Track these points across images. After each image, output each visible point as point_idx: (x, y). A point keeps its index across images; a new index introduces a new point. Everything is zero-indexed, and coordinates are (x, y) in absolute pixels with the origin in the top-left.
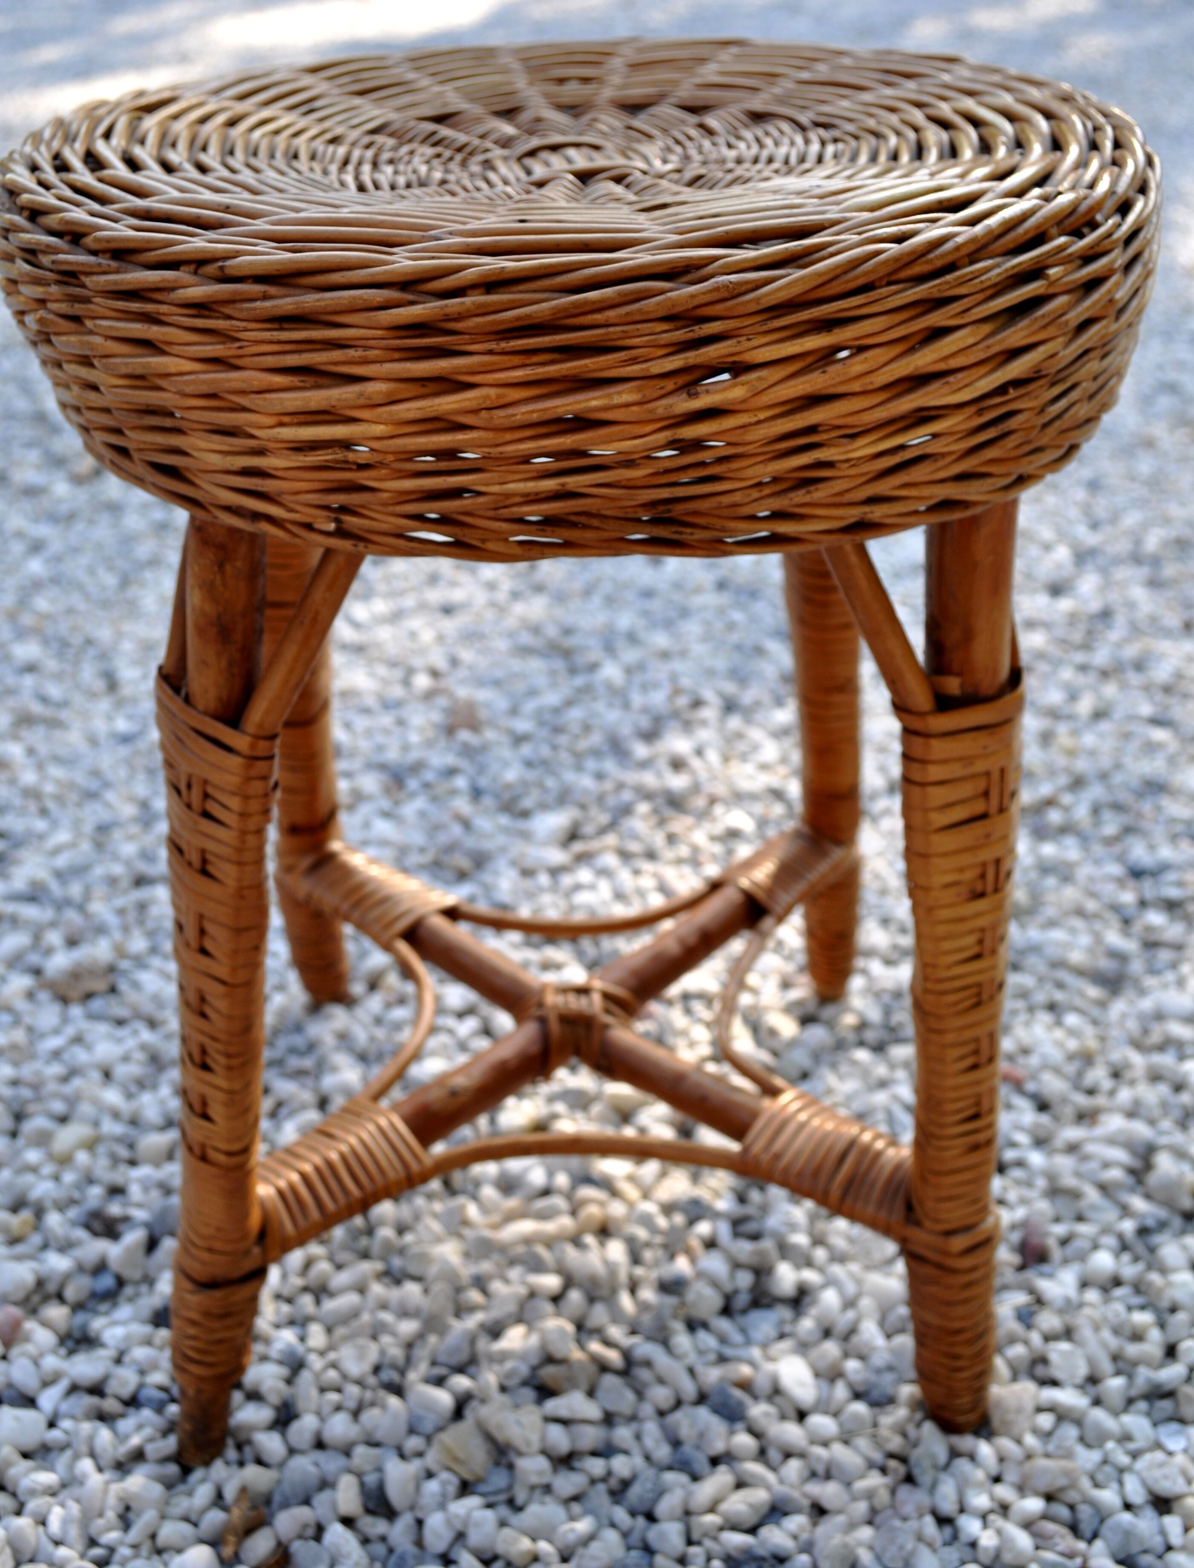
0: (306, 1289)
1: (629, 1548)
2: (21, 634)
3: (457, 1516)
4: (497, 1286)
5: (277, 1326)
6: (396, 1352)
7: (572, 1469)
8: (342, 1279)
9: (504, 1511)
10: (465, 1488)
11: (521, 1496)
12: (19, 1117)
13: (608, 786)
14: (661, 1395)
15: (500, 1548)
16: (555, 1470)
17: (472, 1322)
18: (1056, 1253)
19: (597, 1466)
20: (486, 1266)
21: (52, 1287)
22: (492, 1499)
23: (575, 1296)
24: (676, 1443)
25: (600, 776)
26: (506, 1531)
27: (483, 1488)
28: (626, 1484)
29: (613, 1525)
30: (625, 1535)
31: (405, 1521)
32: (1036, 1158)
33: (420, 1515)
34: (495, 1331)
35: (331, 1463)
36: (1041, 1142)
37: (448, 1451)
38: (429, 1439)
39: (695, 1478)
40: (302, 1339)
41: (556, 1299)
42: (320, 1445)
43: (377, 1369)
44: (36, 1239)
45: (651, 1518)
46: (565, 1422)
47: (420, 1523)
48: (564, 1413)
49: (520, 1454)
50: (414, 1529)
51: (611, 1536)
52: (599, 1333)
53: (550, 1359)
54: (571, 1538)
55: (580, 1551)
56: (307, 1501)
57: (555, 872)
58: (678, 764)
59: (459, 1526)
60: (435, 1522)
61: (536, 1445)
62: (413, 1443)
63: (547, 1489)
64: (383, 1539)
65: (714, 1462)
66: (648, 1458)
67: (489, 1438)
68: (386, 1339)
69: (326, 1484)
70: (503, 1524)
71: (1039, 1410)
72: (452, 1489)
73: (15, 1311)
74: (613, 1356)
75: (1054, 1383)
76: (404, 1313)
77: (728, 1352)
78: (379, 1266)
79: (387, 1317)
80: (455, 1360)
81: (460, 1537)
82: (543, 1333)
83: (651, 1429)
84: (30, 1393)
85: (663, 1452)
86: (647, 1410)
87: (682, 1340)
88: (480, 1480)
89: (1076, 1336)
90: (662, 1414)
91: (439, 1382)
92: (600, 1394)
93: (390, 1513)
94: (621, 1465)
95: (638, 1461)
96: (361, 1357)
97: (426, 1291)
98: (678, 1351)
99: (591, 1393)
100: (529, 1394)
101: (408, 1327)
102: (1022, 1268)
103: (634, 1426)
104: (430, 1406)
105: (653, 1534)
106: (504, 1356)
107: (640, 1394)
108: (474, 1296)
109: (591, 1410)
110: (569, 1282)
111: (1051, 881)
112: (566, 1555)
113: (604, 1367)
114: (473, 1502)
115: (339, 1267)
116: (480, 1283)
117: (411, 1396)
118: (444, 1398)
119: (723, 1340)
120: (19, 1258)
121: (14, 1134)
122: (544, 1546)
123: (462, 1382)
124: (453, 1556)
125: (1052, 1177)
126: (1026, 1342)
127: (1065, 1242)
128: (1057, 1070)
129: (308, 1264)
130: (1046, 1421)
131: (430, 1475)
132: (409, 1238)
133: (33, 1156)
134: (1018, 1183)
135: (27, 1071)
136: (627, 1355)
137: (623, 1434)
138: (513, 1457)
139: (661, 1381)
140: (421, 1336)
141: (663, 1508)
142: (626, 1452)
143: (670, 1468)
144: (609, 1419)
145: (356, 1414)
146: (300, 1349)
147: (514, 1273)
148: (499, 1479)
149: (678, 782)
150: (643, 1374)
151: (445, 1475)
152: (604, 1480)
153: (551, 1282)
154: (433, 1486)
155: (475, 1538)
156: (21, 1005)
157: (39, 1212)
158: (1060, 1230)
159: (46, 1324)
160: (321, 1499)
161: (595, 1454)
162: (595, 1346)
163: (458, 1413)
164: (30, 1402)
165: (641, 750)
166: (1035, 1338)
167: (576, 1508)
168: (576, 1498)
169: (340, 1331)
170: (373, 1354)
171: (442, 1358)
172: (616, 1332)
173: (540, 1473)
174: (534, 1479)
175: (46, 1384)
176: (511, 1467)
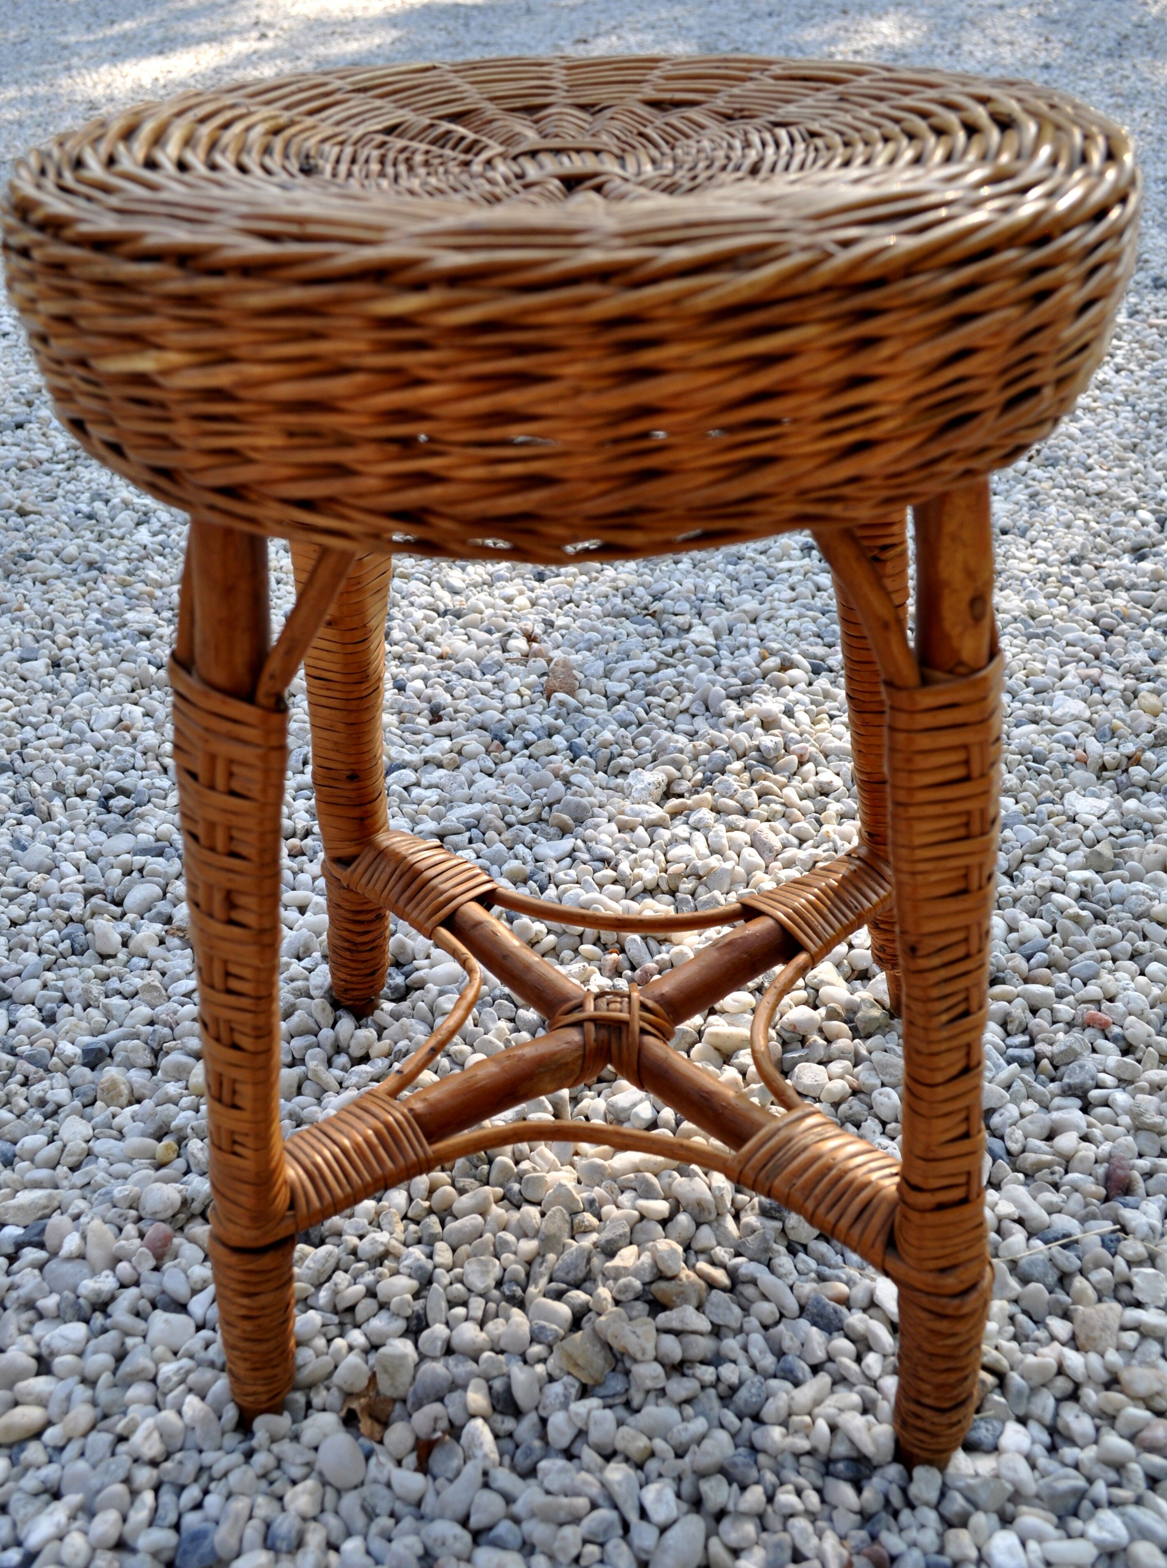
0: (430, 1211)
1: (736, 1446)
2: (134, 601)
3: (577, 1414)
4: (608, 1209)
5: (406, 1244)
6: (519, 1269)
7: (684, 1375)
8: (463, 1202)
9: (622, 1412)
10: (585, 1392)
11: (637, 1399)
12: (156, 1053)
13: (702, 744)
14: (766, 1309)
15: (620, 1445)
16: (668, 1377)
17: (587, 1241)
18: (1141, 1186)
19: (707, 1373)
20: (598, 1192)
21: (196, 1207)
22: (610, 1401)
23: (683, 1218)
24: (780, 1354)
25: (692, 735)
26: (624, 1429)
27: (602, 1391)
28: (734, 1389)
29: (722, 1426)
30: (734, 1436)
31: (531, 1420)
32: (1121, 1097)
33: (544, 1414)
34: (610, 1251)
35: (461, 1368)
36: (1123, 1083)
37: (569, 1357)
38: (550, 1348)
39: (797, 1384)
40: (430, 1256)
41: (664, 1222)
42: (449, 1351)
43: (499, 1284)
44: (180, 1163)
45: (757, 1419)
46: (677, 1333)
47: (544, 1421)
48: (676, 1325)
49: (635, 1361)
50: (539, 1427)
51: (723, 1436)
52: (705, 1252)
53: (661, 1276)
54: (685, 1437)
55: (694, 1448)
56: (441, 1400)
57: (652, 826)
58: (767, 724)
59: (580, 1424)
60: (557, 1420)
61: (651, 1353)
62: (537, 1349)
63: (662, 1392)
64: (510, 1435)
65: (816, 1369)
66: (753, 1367)
67: (608, 1347)
68: (506, 1256)
69: (457, 1385)
70: (620, 1423)
71: (1123, 1328)
72: (573, 1391)
73: (166, 1228)
74: (720, 1275)
75: (1139, 1305)
76: (523, 1234)
77: (827, 1271)
78: (500, 1191)
79: (509, 1237)
80: (571, 1277)
81: (581, 1434)
82: (654, 1252)
83: (757, 1339)
84: (182, 1300)
85: (768, 1361)
86: (753, 1322)
87: (784, 1261)
88: (599, 1384)
89: (1159, 1261)
90: (766, 1327)
91: (559, 1296)
92: (708, 1307)
93: (517, 1413)
94: (730, 1373)
95: (746, 1369)
96: (485, 1273)
97: (543, 1214)
98: (782, 1270)
99: (699, 1308)
100: (641, 1307)
101: (529, 1246)
102: (1107, 1199)
103: (740, 1338)
104: (551, 1316)
105: (758, 1436)
106: (618, 1273)
107: (746, 1310)
108: (589, 1218)
109: (702, 1323)
110: (676, 1208)
111: (1135, 835)
112: (680, 1451)
113: (712, 1285)
114: (593, 1402)
115: (462, 1192)
116: (593, 1206)
117: (532, 1309)
118: (563, 1310)
119: (821, 1261)
120: (167, 1181)
121: (154, 1070)
122: (659, 1444)
123: (579, 1296)
124: (575, 1450)
125: (1136, 1115)
126: (1111, 1269)
127: (1148, 1175)
128: (1141, 1015)
129: (432, 1191)
130: (1130, 1338)
131: (551, 1379)
132: (525, 1165)
133: (173, 1088)
134: (1102, 1120)
135: (163, 1011)
136: (732, 1273)
137: (731, 1345)
138: (628, 1363)
139: (765, 1298)
140: (540, 1254)
141: (769, 1411)
142: (734, 1362)
143: (775, 1376)
144: (717, 1331)
145: (482, 1325)
146: (429, 1264)
147: (625, 1198)
148: (617, 1384)
149: (768, 741)
150: (749, 1291)
151: (566, 1379)
152: (714, 1386)
153: (662, 1207)
154: (557, 1388)
155: (594, 1435)
156: (153, 950)
157: (181, 1141)
158: (1144, 1164)
159: (192, 1240)
160: (453, 1398)
161: (703, 1362)
162: (703, 1265)
163: (576, 1324)
164: (182, 1308)
165: (733, 710)
166: (1120, 1263)
167: (689, 1410)
168: (688, 1401)
169: (464, 1249)
170: (496, 1271)
171: (561, 1274)
172: (722, 1253)
173: (655, 1378)
174: (649, 1384)
175: (194, 1292)
176: (627, 1373)
